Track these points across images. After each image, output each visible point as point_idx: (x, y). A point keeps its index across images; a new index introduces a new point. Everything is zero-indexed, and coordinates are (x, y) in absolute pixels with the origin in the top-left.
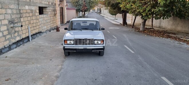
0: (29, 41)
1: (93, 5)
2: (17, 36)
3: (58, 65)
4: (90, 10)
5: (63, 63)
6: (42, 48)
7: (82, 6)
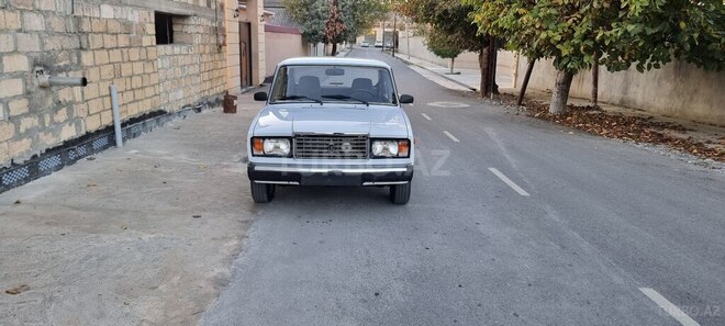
0: (113, 143)
1: (367, 16)
2: (66, 121)
3: (224, 238)
4: (356, 36)
5: (246, 229)
6: (164, 171)
7: (326, 21)
